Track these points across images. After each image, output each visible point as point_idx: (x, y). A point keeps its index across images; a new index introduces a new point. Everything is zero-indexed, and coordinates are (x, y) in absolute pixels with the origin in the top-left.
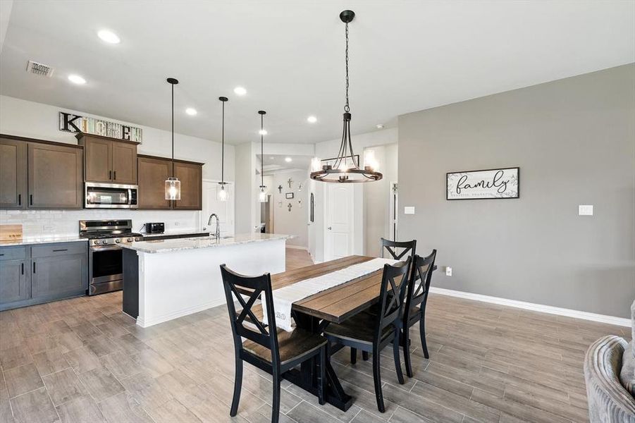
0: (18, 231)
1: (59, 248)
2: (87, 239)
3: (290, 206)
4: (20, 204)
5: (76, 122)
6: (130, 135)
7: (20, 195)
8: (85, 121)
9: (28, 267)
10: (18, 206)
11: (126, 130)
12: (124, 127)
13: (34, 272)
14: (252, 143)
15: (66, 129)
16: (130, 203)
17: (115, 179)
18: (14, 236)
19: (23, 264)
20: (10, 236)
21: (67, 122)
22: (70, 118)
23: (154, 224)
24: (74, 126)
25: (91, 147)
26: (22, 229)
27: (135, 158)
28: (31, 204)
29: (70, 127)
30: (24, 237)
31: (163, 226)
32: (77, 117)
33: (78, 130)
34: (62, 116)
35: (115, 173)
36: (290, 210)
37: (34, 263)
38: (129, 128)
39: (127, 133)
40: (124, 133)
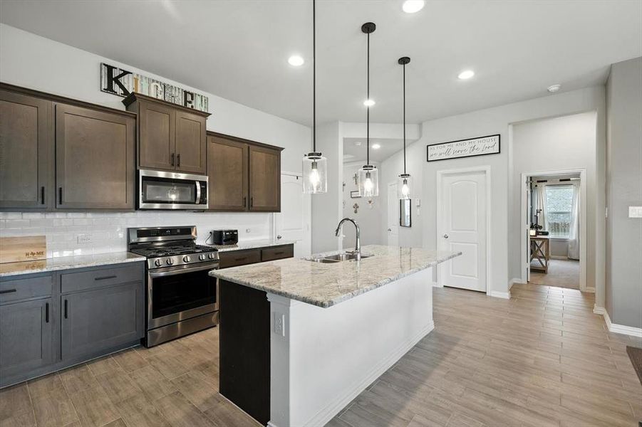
0: (40, 245)
1: (102, 274)
2: (144, 259)
3: (356, 206)
4: (43, 203)
5: (124, 80)
6: (193, 104)
7: (43, 188)
8: (136, 80)
9: (55, 310)
10: (40, 205)
11: (189, 98)
12: (186, 93)
13: (66, 316)
14: (340, 122)
15: (110, 89)
16: (198, 202)
17: (179, 165)
18: (33, 254)
19: (47, 305)
20: (27, 254)
21: (112, 79)
22: (116, 73)
23: (226, 232)
24: (121, 86)
25: (146, 116)
26: (45, 244)
27: (204, 135)
28: (61, 203)
29: (116, 87)
30: (48, 256)
31: (237, 235)
32: (125, 73)
33: (126, 92)
34: (105, 70)
35: (179, 157)
36: (356, 212)
37: (66, 301)
38: (192, 95)
39: (190, 102)
40: (186, 100)
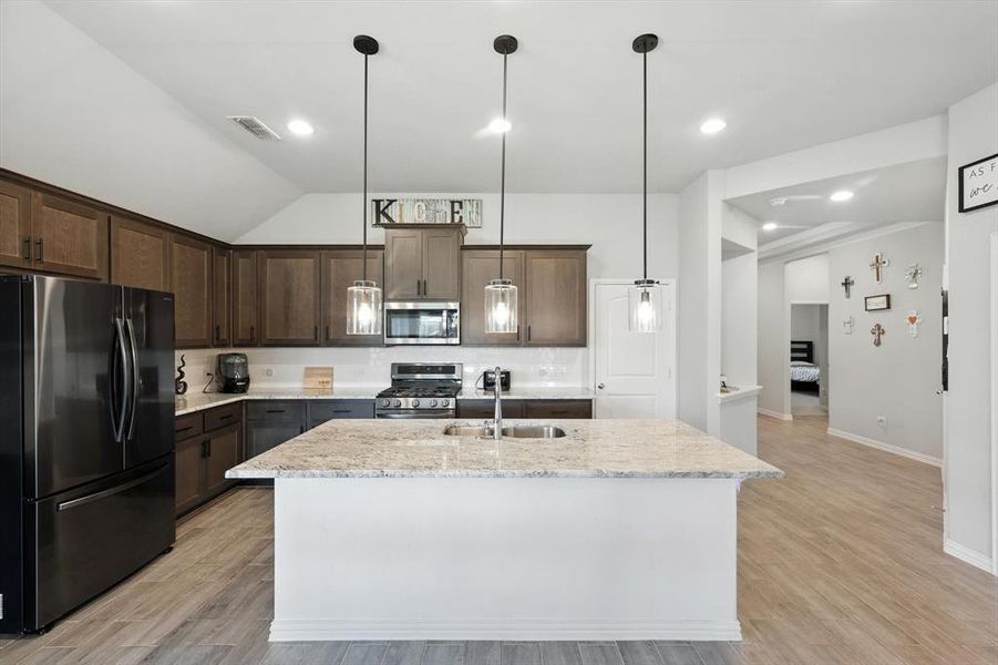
0: (329, 375)
2: (375, 398)
3: (879, 331)
5: (390, 210)
6: (462, 214)
7: (316, 328)
8: (401, 206)
10: (316, 342)
11: (457, 206)
12: (453, 203)
15: (378, 224)
16: (445, 335)
17: (426, 293)
18: (323, 382)
20: (319, 383)
21: (380, 213)
22: (383, 206)
24: (388, 218)
26: (333, 374)
27: (457, 253)
29: (384, 220)
30: (336, 385)
31: (511, 377)
32: (391, 202)
33: (391, 221)
34: (374, 206)
35: (425, 283)
36: (878, 343)
38: (461, 203)
39: (458, 213)
40: (453, 212)
